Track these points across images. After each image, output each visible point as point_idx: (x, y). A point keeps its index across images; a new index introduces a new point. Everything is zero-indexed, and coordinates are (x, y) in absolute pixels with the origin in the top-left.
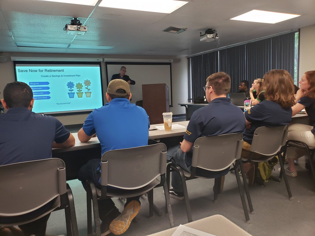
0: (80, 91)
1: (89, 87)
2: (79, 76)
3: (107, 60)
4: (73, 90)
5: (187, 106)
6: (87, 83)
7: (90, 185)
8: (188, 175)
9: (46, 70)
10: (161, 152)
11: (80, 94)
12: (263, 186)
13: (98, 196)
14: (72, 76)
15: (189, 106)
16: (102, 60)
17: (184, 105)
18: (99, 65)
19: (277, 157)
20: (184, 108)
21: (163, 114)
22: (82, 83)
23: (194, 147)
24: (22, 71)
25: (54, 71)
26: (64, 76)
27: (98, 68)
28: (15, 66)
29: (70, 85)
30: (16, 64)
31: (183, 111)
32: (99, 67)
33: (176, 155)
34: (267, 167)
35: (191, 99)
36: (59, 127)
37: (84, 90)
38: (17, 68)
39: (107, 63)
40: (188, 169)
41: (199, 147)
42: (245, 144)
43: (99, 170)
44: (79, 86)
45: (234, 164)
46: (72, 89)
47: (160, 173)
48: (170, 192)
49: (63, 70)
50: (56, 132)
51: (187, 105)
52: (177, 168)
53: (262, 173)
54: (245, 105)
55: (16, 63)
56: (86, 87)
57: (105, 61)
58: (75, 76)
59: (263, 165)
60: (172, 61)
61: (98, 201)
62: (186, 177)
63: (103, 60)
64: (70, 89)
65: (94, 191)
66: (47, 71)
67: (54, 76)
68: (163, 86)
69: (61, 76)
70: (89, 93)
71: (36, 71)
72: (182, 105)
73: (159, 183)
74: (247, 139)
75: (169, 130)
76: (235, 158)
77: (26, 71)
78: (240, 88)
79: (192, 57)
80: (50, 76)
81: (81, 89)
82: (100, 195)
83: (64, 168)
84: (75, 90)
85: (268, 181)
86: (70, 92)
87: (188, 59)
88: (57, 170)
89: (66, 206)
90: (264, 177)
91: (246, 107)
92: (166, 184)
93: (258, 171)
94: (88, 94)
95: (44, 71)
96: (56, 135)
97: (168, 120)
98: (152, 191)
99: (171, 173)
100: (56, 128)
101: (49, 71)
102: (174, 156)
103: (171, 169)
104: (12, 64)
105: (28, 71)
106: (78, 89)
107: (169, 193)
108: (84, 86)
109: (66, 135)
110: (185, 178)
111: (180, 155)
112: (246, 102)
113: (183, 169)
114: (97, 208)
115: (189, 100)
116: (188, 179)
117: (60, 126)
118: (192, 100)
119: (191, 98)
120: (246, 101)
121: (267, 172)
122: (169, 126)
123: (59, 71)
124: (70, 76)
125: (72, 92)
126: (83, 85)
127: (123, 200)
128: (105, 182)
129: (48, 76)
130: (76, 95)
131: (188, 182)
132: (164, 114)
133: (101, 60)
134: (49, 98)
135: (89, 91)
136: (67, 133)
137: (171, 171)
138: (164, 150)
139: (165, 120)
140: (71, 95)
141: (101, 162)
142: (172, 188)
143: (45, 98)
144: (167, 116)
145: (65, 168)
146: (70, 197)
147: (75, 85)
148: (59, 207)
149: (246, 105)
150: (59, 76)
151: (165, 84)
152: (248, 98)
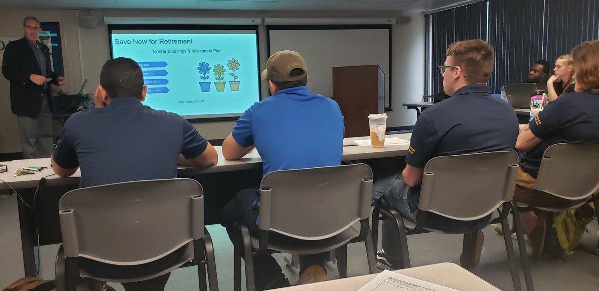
0: (220, 79)
1: (236, 73)
2: (218, 51)
3: (269, 21)
4: (207, 78)
5: (419, 108)
6: (234, 65)
7: (241, 230)
8: (411, 226)
9: (161, 41)
10: (363, 180)
11: (220, 85)
12: (561, 260)
13: (253, 249)
14: (207, 51)
15: (423, 108)
16: (261, 22)
17: (415, 107)
18: (255, 31)
19: (592, 204)
20: (414, 111)
21: (369, 117)
22: (225, 64)
23: (425, 174)
24: (122, 42)
25: (175, 42)
26: (193, 51)
27: (252, 37)
28: (111, 34)
29: (204, 68)
30: (112, 31)
31: (412, 117)
32: (254, 36)
33: (391, 191)
34: (571, 226)
35: (430, 96)
36: (188, 132)
37: (227, 77)
38: (114, 36)
39: (270, 27)
40: (412, 216)
41: (433, 174)
42: (525, 176)
43: (256, 204)
44: (219, 70)
45: (501, 210)
46: (207, 75)
47: (360, 216)
48: (378, 257)
49: (191, 40)
50: (184, 139)
51: (419, 106)
52: (392, 212)
53: (561, 236)
54: (532, 105)
55: (112, 28)
56: (231, 71)
57: (265, 24)
58: (213, 51)
59: (564, 220)
60: (393, 22)
61: (254, 257)
62: (408, 229)
63: (263, 21)
64: (202, 75)
65: (247, 240)
66: (164, 42)
67: (175, 52)
68: (373, 70)
69: (187, 51)
70: (235, 84)
71: (145, 42)
72: (410, 107)
73: (358, 235)
74: (528, 167)
75: (380, 147)
76: (503, 200)
77: (129, 42)
78: (532, 76)
79: (433, 15)
80: (169, 52)
81: (222, 76)
82: (257, 247)
83: (200, 196)
84: (212, 77)
85: (572, 252)
86: (203, 81)
87: (426, 17)
88: (191, 198)
89: (202, 262)
90: (565, 245)
91: (534, 108)
92: (369, 238)
93: (552, 232)
94: (235, 86)
95: (158, 42)
96: (185, 145)
97: (378, 128)
98: (344, 248)
99: (381, 222)
100: (185, 133)
101: (166, 42)
102: (387, 192)
103: (380, 215)
104: (105, 31)
105: (132, 42)
106: (217, 76)
107: (377, 259)
108: (228, 71)
109: (200, 145)
110: (406, 231)
111: (398, 191)
112: (535, 99)
113: (402, 215)
114: (251, 269)
115: (426, 98)
116: (411, 232)
117: (190, 130)
118: (431, 98)
119: (431, 94)
120: (534, 97)
121: (571, 235)
122: (381, 139)
123: (185, 42)
124: (203, 51)
125: (206, 81)
126: (226, 68)
127: (294, 268)
128: (265, 223)
129: (165, 52)
130: (213, 86)
131: (410, 238)
132: (371, 116)
133: (258, 21)
134: (166, 90)
135: (236, 80)
136: (203, 141)
137: (381, 218)
138: (367, 177)
139: (373, 128)
140: (205, 87)
141: (261, 190)
142: (383, 251)
143: (159, 91)
144: (378, 121)
145: (203, 196)
146: (209, 247)
147: (212, 68)
148: (191, 261)
149: (534, 106)
150: (184, 52)
151: (377, 67)
152: (538, 92)
